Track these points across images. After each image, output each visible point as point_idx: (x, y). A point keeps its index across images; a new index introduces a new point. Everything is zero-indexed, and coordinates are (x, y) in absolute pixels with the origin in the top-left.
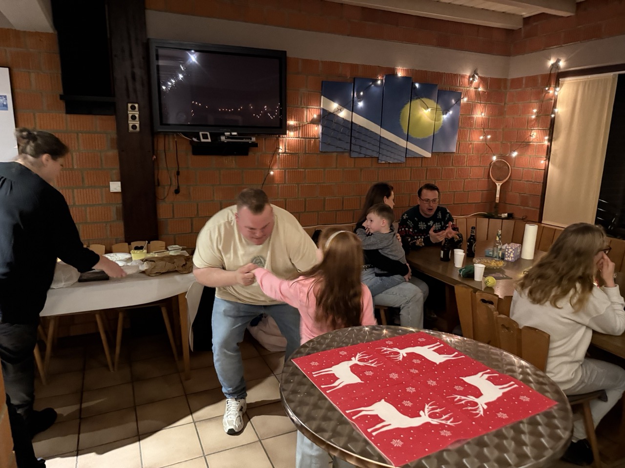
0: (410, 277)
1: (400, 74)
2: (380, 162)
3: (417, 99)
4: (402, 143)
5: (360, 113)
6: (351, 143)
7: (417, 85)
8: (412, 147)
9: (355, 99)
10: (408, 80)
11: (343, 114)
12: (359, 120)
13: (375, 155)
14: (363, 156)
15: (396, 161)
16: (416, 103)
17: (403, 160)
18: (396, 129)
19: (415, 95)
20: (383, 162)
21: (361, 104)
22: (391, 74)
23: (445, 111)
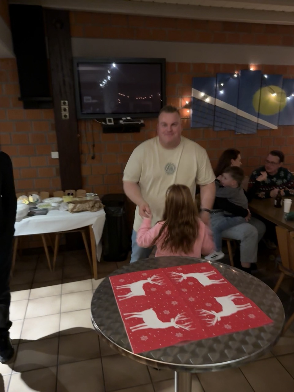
0: (250, 219)
1: (252, 69)
2: (237, 133)
3: (266, 86)
4: (254, 119)
5: (222, 98)
6: (214, 120)
7: (266, 76)
8: (262, 122)
9: (218, 89)
10: (259, 73)
11: (208, 100)
12: (220, 104)
13: (233, 128)
14: (223, 129)
15: (249, 133)
16: (265, 89)
17: (255, 131)
18: (249, 109)
19: (263, 83)
20: (239, 134)
21: (222, 92)
22: (245, 69)
23: (289, 95)
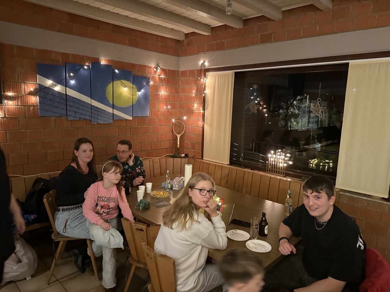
1: (103, 62)
2: (92, 123)
3: (117, 80)
4: (110, 110)
5: (72, 88)
6: (67, 110)
7: (117, 71)
8: (116, 112)
9: (68, 78)
10: (108, 67)
11: (58, 88)
12: (72, 93)
13: (88, 118)
14: (79, 119)
15: (106, 123)
16: (117, 83)
17: (112, 121)
18: (103, 100)
19: (114, 78)
20: (95, 123)
21: (73, 82)
22: (95, 62)
23: (139, 90)
